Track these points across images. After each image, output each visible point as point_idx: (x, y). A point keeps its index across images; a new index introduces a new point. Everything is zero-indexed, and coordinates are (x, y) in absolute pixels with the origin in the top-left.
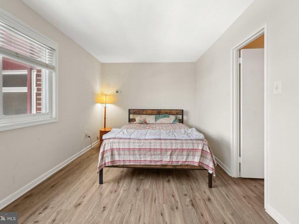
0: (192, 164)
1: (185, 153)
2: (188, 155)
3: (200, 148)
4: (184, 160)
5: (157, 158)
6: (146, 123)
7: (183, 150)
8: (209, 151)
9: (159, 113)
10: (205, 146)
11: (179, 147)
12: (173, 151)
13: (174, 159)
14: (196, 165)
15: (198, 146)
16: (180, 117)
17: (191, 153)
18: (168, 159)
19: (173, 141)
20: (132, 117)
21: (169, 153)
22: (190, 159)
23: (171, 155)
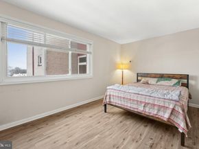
0: (162, 118)
1: (156, 108)
2: (159, 110)
3: (171, 107)
4: (155, 113)
5: (135, 106)
6: (148, 83)
7: (154, 105)
8: (181, 112)
9: (162, 77)
10: (177, 107)
11: (151, 102)
12: (146, 104)
13: (147, 110)
14: (165, 120)
15: (169, 105)
16: (185, 81)
17: (162, 109)
18: (142, 109)
19: (148, 97)
20: (139, 78)
21: (143, 105)
22: (161, 114)
23: (144, 106)
